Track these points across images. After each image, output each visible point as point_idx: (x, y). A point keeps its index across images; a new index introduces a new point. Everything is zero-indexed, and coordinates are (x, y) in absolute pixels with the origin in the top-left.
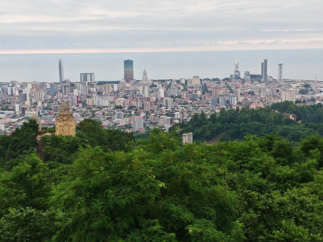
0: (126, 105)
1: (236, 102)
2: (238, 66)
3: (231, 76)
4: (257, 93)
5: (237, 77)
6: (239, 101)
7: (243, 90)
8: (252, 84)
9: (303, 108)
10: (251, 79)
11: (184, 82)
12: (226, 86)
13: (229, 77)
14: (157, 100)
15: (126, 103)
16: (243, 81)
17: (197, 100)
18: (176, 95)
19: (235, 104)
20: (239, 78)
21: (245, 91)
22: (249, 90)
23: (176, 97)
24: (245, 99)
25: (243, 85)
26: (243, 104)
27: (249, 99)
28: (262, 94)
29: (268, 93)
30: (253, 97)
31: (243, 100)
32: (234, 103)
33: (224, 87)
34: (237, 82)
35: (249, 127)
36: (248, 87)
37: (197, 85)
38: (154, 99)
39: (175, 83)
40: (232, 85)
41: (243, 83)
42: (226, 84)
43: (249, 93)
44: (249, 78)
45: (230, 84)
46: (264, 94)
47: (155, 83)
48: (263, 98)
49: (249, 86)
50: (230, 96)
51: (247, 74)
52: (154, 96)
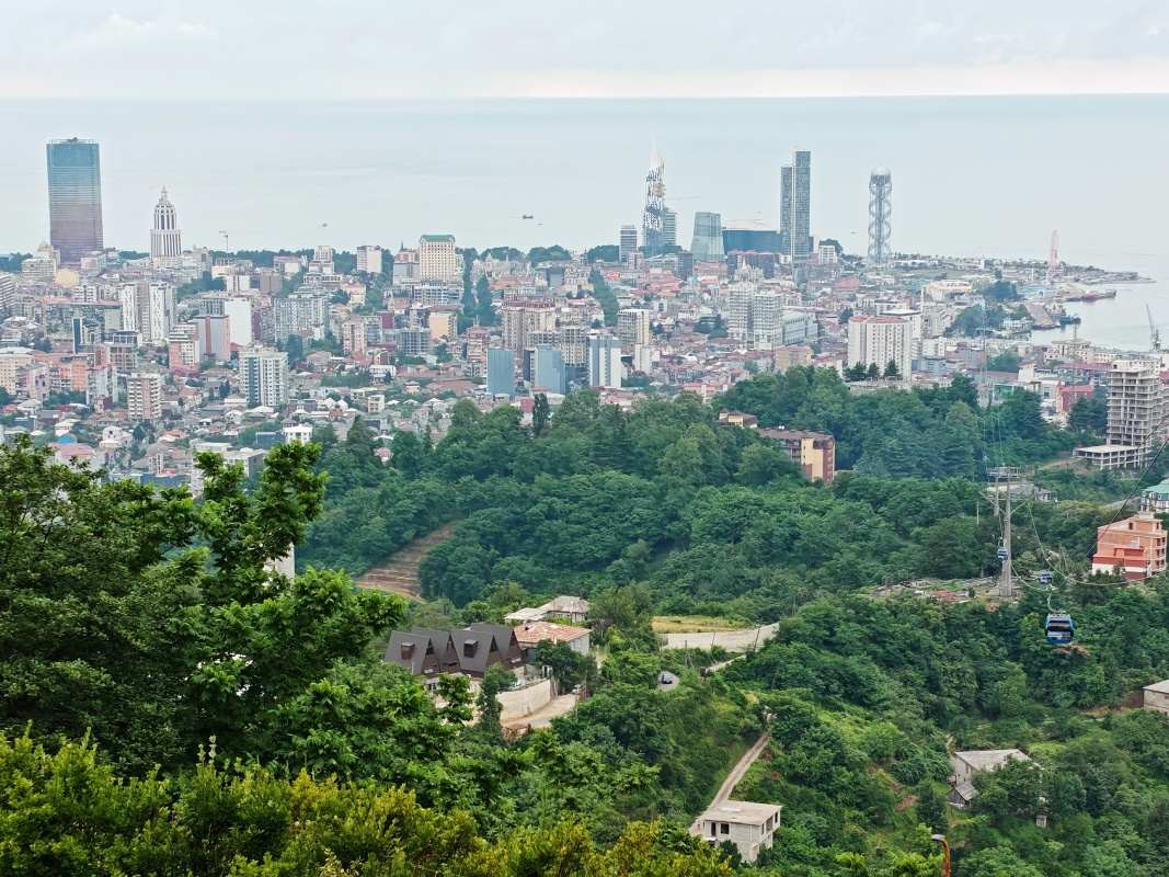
0: (30, 387)
1: (619, 372)
2: (660, 186)
3: (628, 236)
4: (737, 330)
5: (660, 243)
6: (637, 369)
7: (674, 310)
8: (726, 281)
9: (873, 402)
10: (726, 253)
11: (374, 265)
12: (591, 288)
13: (619, 244)
14: (209, 361)
15: (34, 373)
16: (686, 265)
17: (422, 361)
18: (318, 334)
19: (616, 384)
20: (671, 248)
21: (681, 316)
22: (706, 311)
23: (315, 345)
24: (671, 358)
25: (681, 285)
26: (656, 383)
27: (694, 358)
28: (760, 332)
29: (794, 327)
30: (717, 345)
31: (656, 365)
32: (608, 381)
33: (580, 296)
34: (653, 271)
35: (576, 499)
36: (706, 296)
37: (439, 282)
38: (194, 353)
39: (328, 271)
40: (625, 282)
41: (685, 272)
42: (595, 278)
43: (701, 327)
44: (717, 246)
45: (613, 279)
46: (772, 332)
47: (216, 272)
48: (764, 354)
49: (709, 292)
50: (588, 340)
51: (707, 225)
52: (191, 338)
